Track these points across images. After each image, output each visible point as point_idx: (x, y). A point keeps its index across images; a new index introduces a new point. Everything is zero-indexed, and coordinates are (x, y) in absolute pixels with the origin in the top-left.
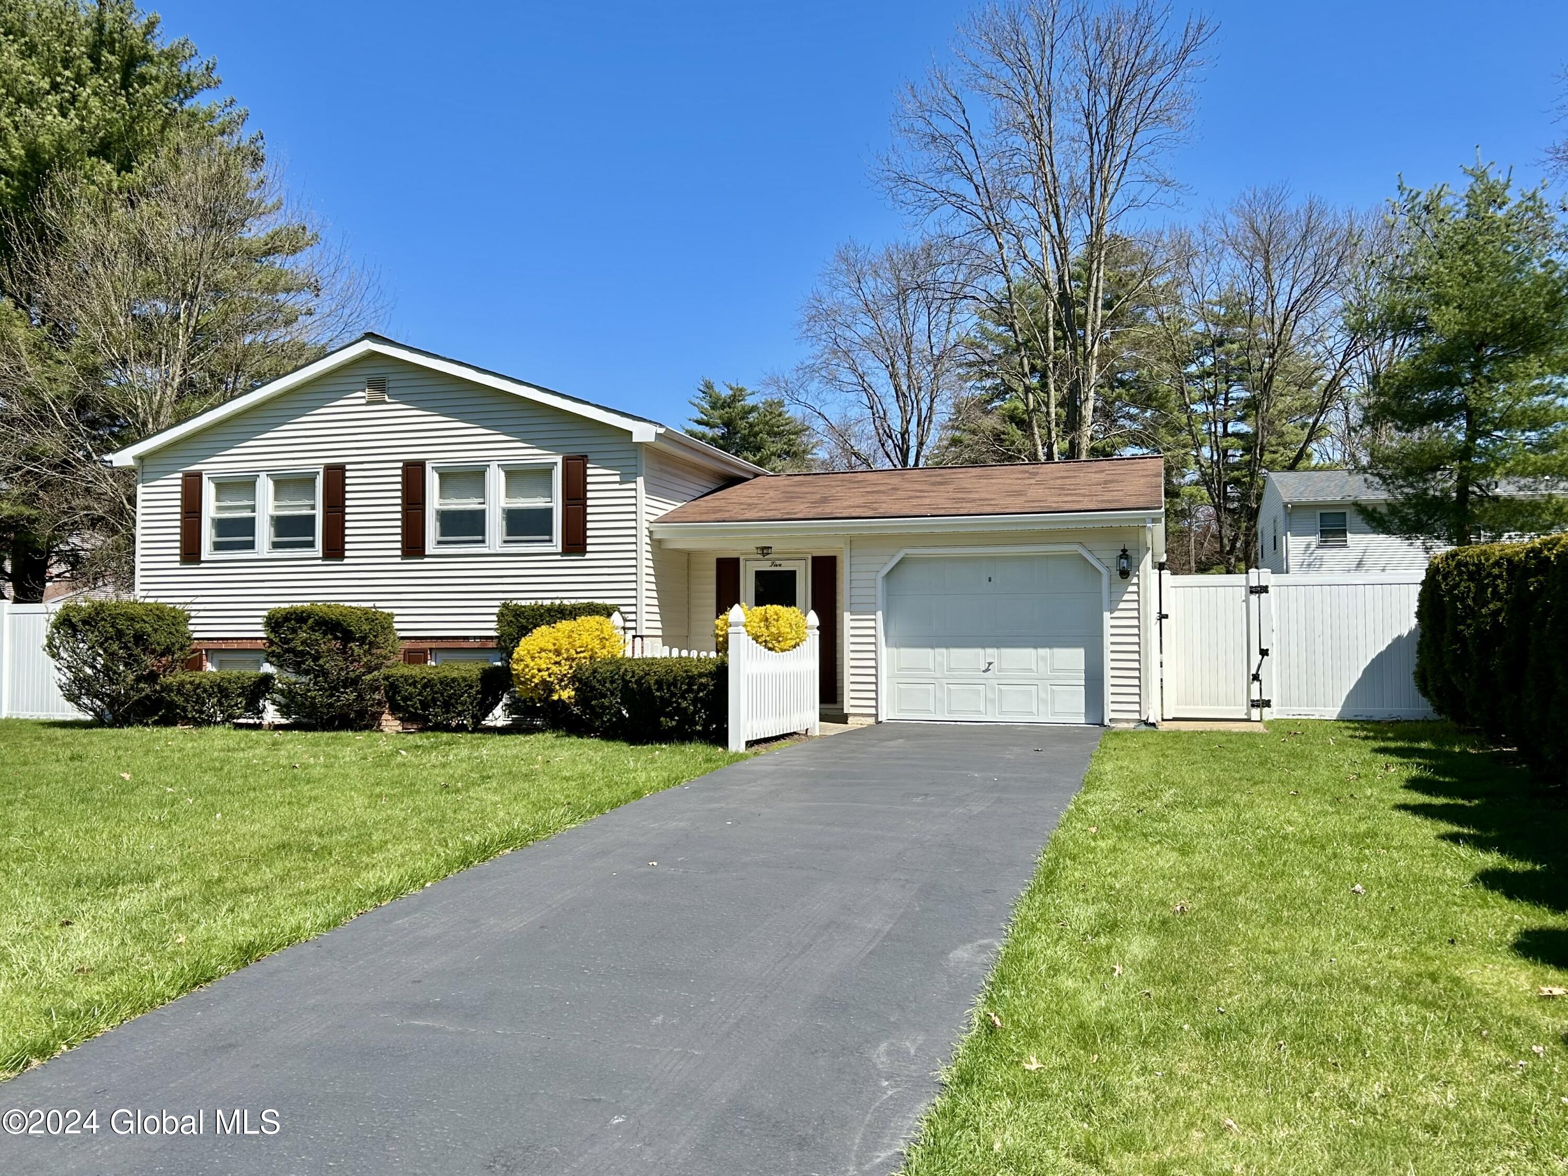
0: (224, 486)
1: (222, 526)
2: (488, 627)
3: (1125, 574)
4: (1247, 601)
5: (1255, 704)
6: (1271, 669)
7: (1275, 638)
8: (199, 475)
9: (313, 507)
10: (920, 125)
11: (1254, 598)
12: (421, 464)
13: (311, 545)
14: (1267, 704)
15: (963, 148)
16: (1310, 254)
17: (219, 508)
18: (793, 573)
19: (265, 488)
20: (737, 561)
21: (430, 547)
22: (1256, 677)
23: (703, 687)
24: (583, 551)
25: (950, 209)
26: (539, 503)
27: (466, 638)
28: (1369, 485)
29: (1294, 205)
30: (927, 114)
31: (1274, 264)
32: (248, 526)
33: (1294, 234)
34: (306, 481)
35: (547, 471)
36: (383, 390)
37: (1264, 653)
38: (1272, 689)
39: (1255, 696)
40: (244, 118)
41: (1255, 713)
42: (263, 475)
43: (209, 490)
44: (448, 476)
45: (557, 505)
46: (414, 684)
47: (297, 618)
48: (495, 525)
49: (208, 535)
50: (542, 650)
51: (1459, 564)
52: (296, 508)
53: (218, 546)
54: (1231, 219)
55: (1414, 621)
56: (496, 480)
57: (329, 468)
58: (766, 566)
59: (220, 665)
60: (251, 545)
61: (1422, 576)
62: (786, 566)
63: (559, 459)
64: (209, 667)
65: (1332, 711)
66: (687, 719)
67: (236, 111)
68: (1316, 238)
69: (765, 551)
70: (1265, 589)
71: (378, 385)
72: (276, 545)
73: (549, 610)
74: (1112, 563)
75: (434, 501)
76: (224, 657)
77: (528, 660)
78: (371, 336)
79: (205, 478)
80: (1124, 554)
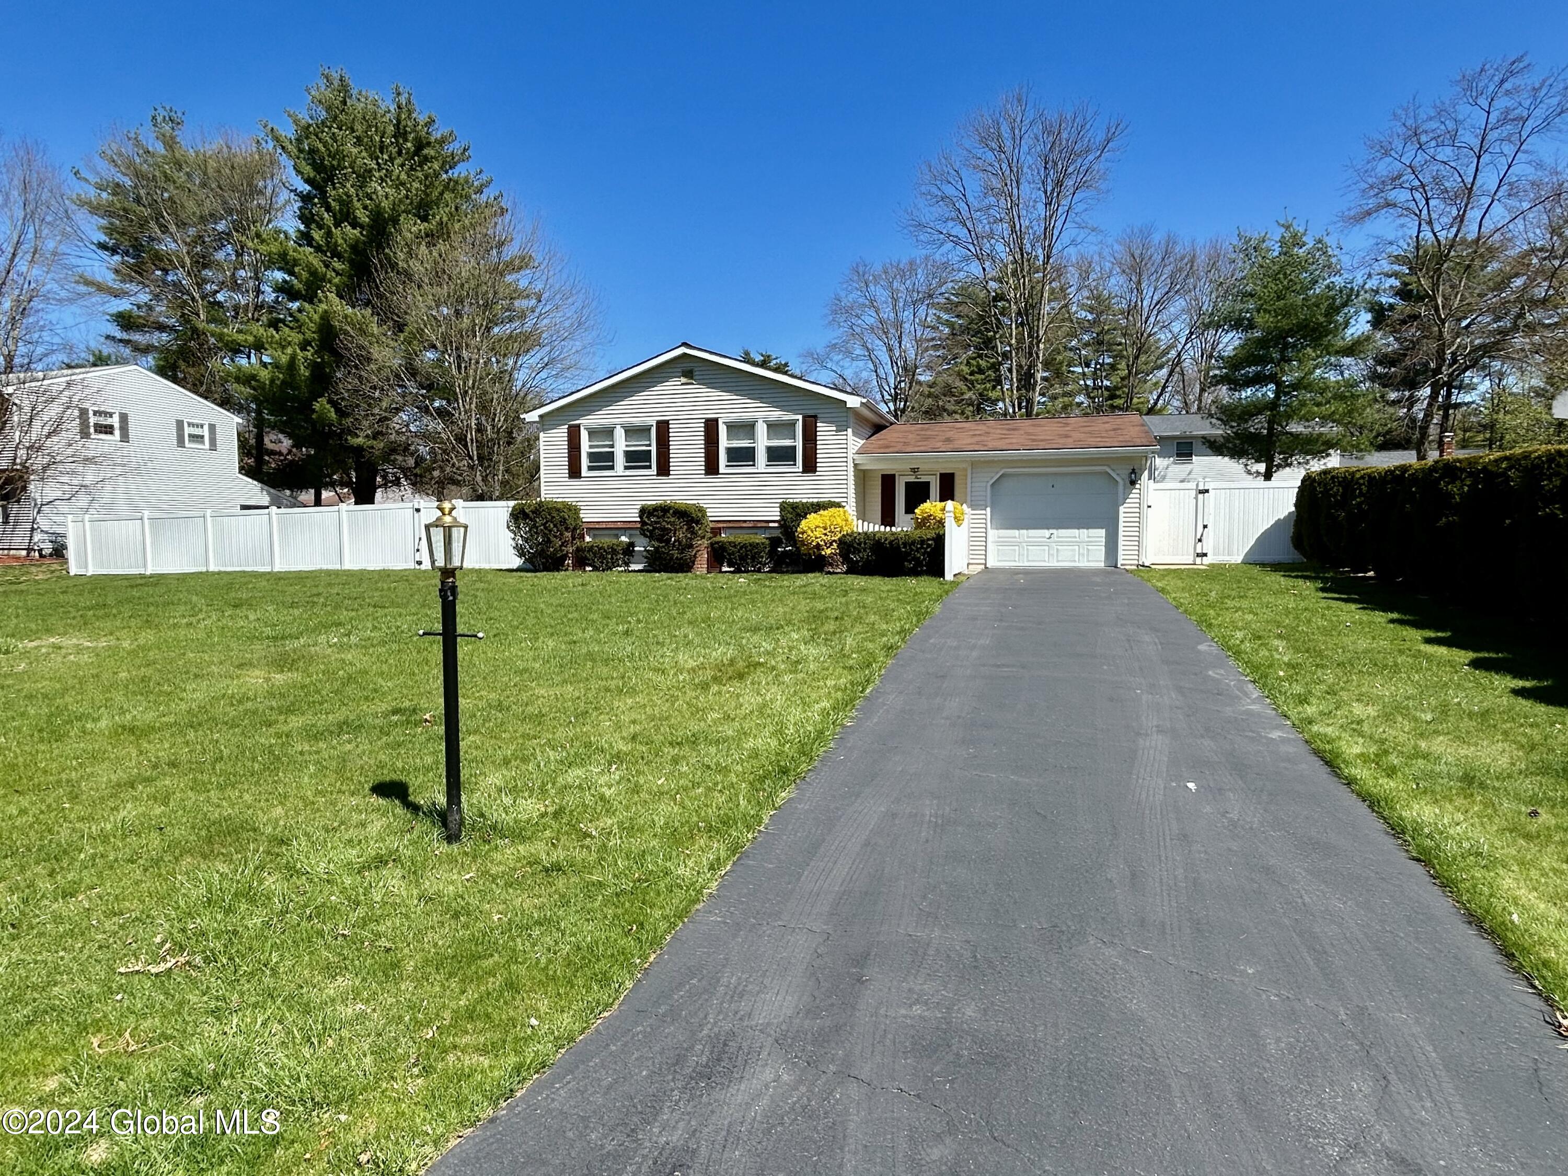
0: (592, 433)
1: (593, 457)
2: (774, 514)
3: (1133, 483)
4: (1196, 498)
5: (1198, 555)
6: (1209, 535)
7: (1212, 518)
8: (578, 426)
9: (649, 445)
10: (934, 190)
11: (1201, 496)
12: (716, 420)
13: (650, 467)
14: (1205, 555)
15: (962, 205)
16: (1167, 271)
17: (591, 447)
18: (928, 483)
19: (619, 433)
20: (894, 476)
21: (722, 469)
22: (1200, 540)
23: (929, 546)
24: (815, 471)
25: (950, 245)
26: (787, 443)
27: (745, 521)
28: (1213, 425)
29: (1158, 237)
30: (938, 183)
31: (1145, 277)
32: (610, 456)
33: (1157, 258)
34: (645, 430)
35: (793, 424)
36: (692, 378)
37: (1205, 527)
38: (1207, 546)
39: (1199, 551)
40: (489, 183)
41: (1198, 560)
42: (618, 427)
43: (584, 435)
44: (733, 428)
45: (799, 444)
46: (735, 546)
47: (662, 510)
48: (761, 456)
49: (585, 462)
50: (817, 527)
51: (1333, 477)
52: (639, 446)
53: (590, 468)
54: (1116, 247)
55: (1293, 509)
56: (761, 430)
57: (658, 422)
58: (912, 479)
59: (594, 537)
60: (612, 468)
61: (1299, 484)
62: (924, 479)
63: (800, 417)
64: (588, 539)
65: (1239, 559)
66: (918, 562)
67: (484, 177)
68: (1171, 259)
69: (914, 470)
70: (1207, 491)
71: (689, 374)
72: (626, 468)
73: (812, 504)
74: (1126, 477)
75: (724, 442)
76: (596, 532)
77: (809, 532)
78: (685, 344)
79: (582, 428)
80: (1133, 471)
